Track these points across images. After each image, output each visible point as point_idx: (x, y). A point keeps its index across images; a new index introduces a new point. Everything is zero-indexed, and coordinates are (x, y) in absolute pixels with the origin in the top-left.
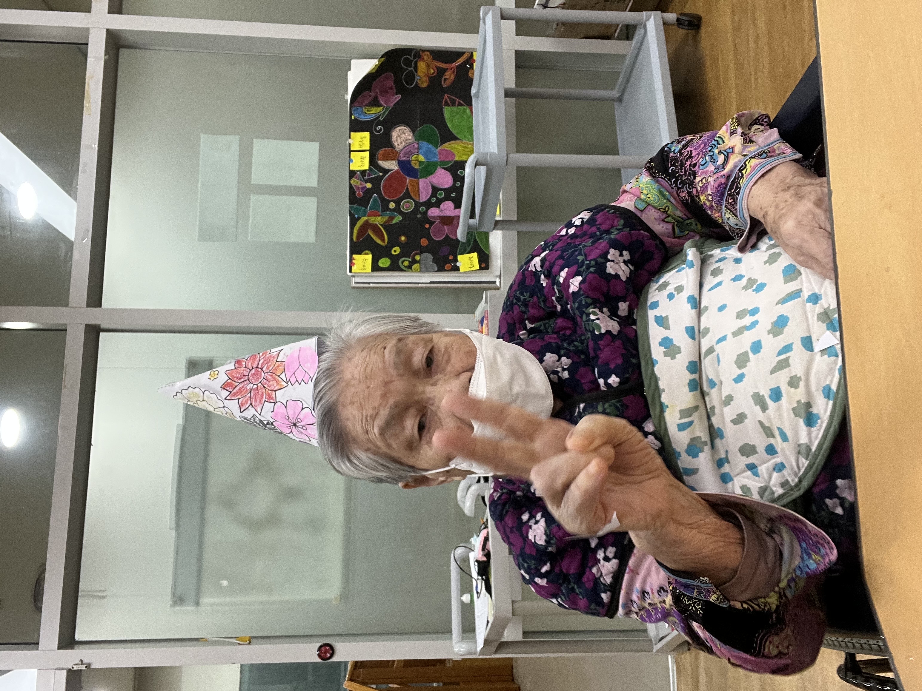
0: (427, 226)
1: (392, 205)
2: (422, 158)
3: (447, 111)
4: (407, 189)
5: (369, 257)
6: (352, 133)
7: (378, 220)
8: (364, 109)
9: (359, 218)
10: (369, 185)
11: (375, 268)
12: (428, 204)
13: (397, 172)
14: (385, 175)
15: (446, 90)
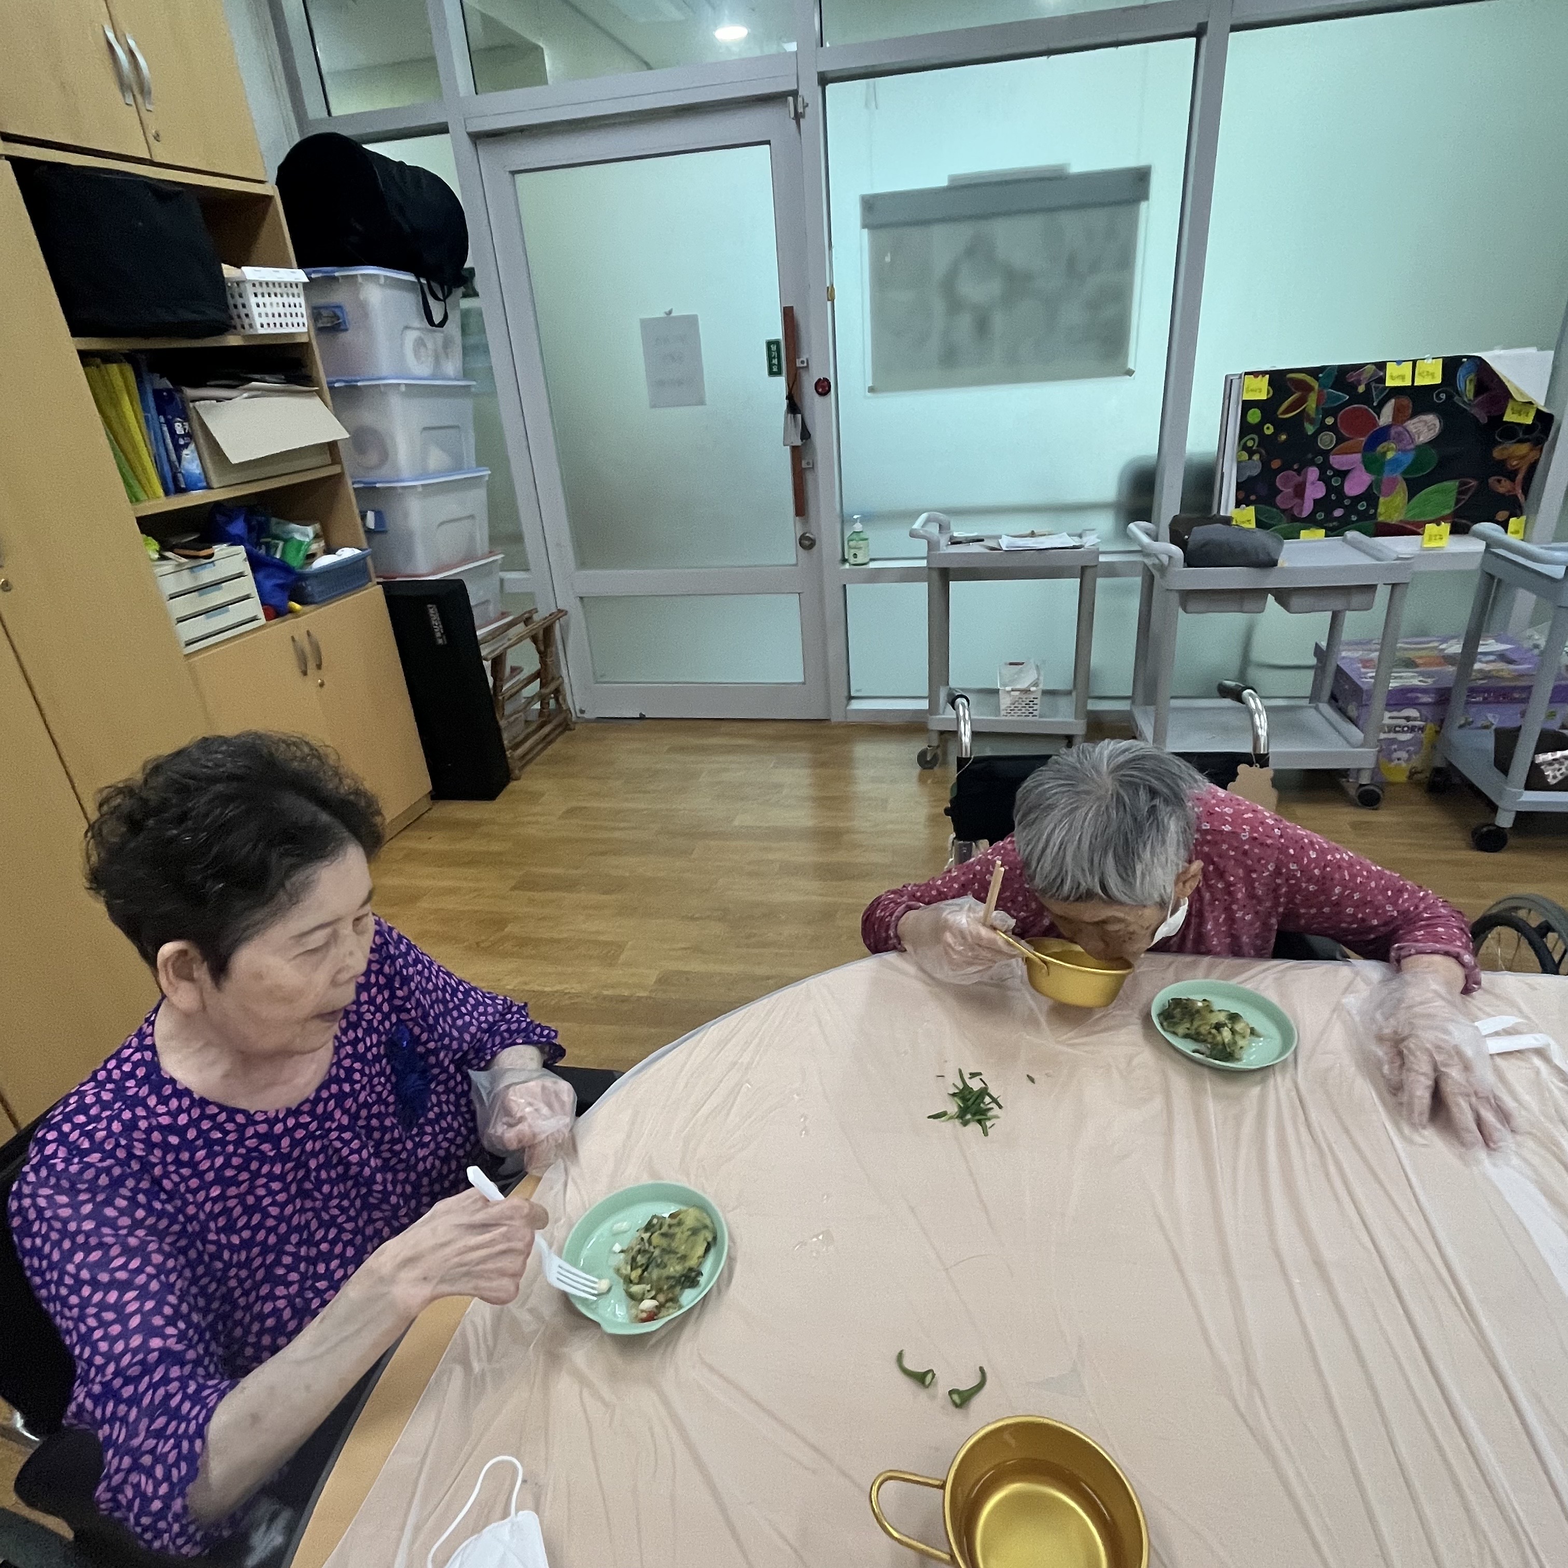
0: (1296, 467)
1: (1330, 421)
2: (1390, 455)
3: (1452, 485)
4: (1348, 439)
5: (1263, 396)
6: (1441, 360)
7: (1311, 404)
8: (1474, 373)
9: (1317, 379)
10: (1361, 389)
11: (1247, 405)
12: (1324, 467)
13: (1375, 424)
14: (1374, 408)
15: (1483, 482)
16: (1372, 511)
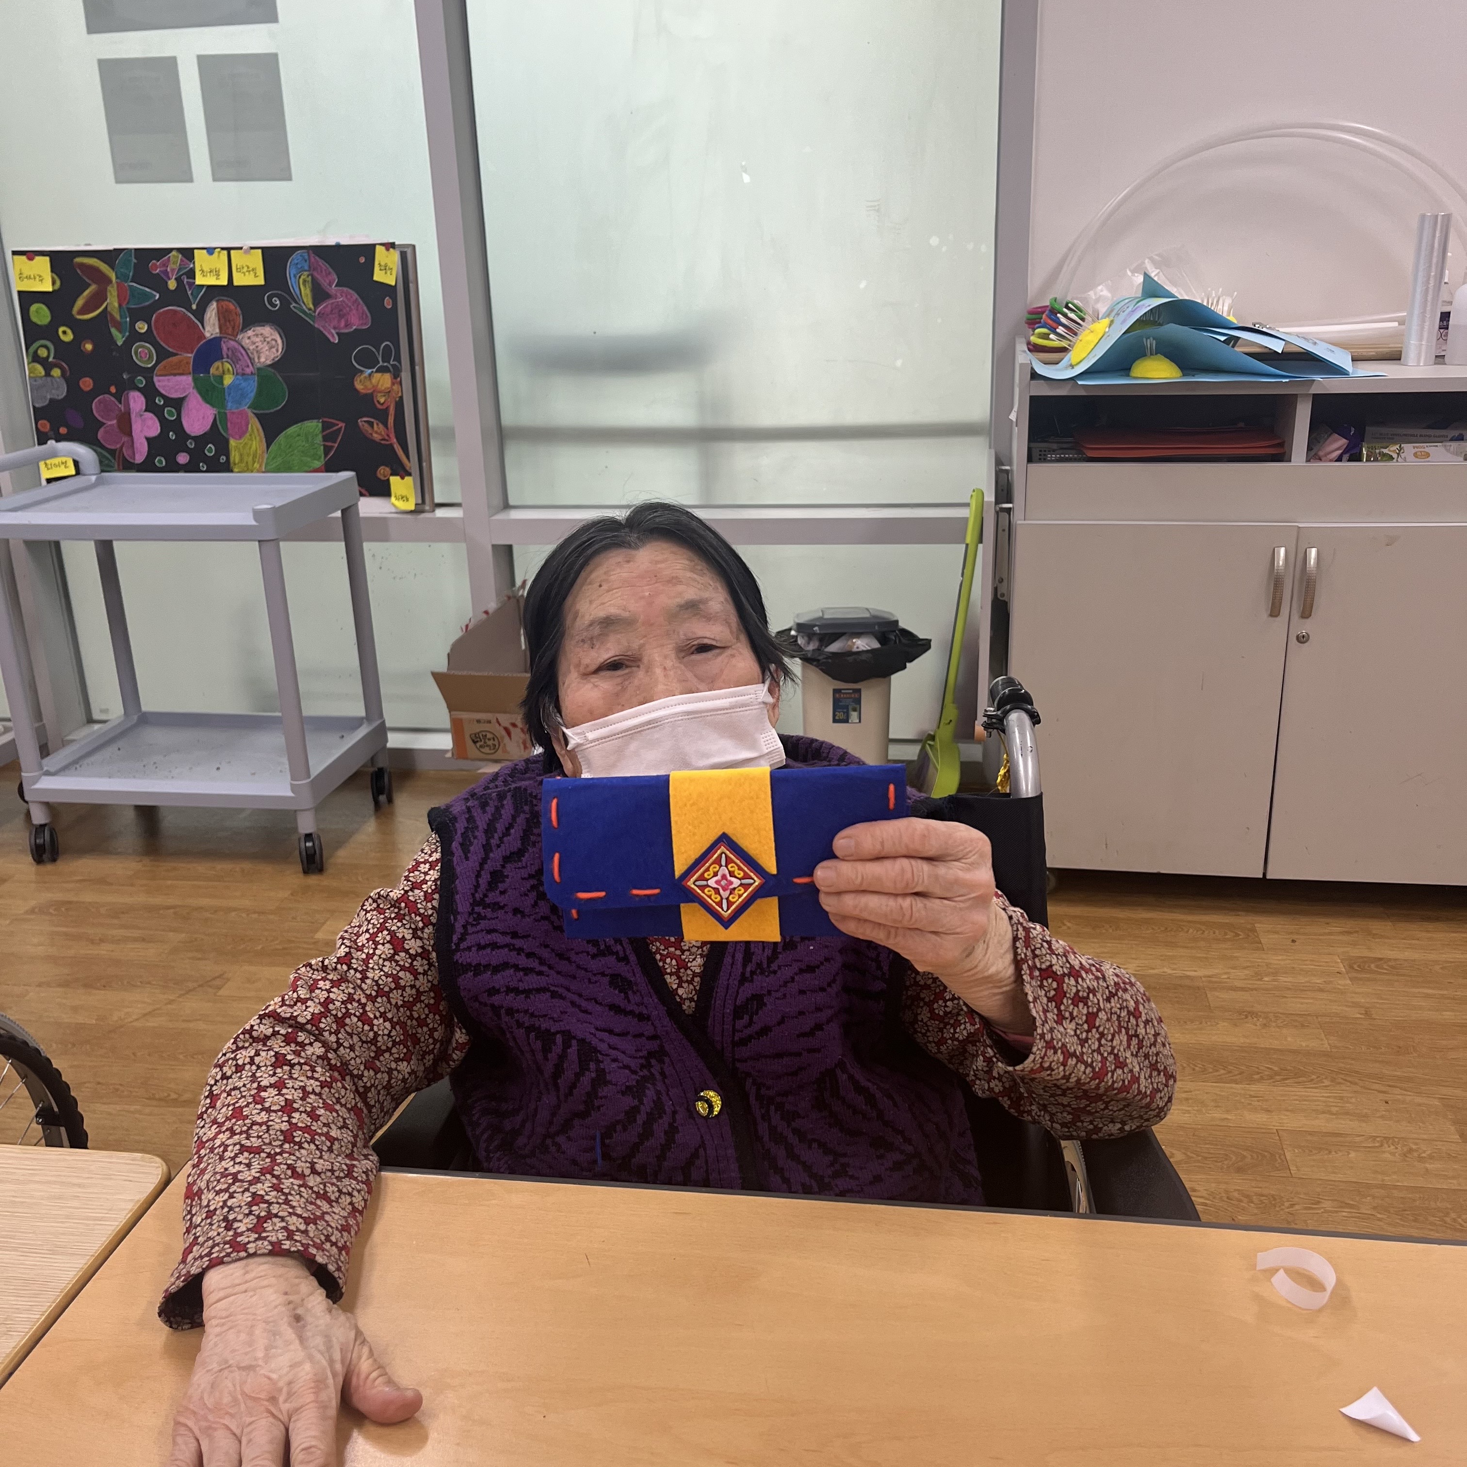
0: (113, 389)
1: (142, 327)
2: (228, 380)
3: (313, 426)
4: (171, 354)
5: (47, 287)
6: (260, 251)
7: (112, 301)
8: (306, 273)
9: (113, 267)
10: (172, 285)
11: (28, 298)
12: (150, 392)
13: (202, 336)
14: (193, 312)
15: (352, 425)
16: (223, 459)
